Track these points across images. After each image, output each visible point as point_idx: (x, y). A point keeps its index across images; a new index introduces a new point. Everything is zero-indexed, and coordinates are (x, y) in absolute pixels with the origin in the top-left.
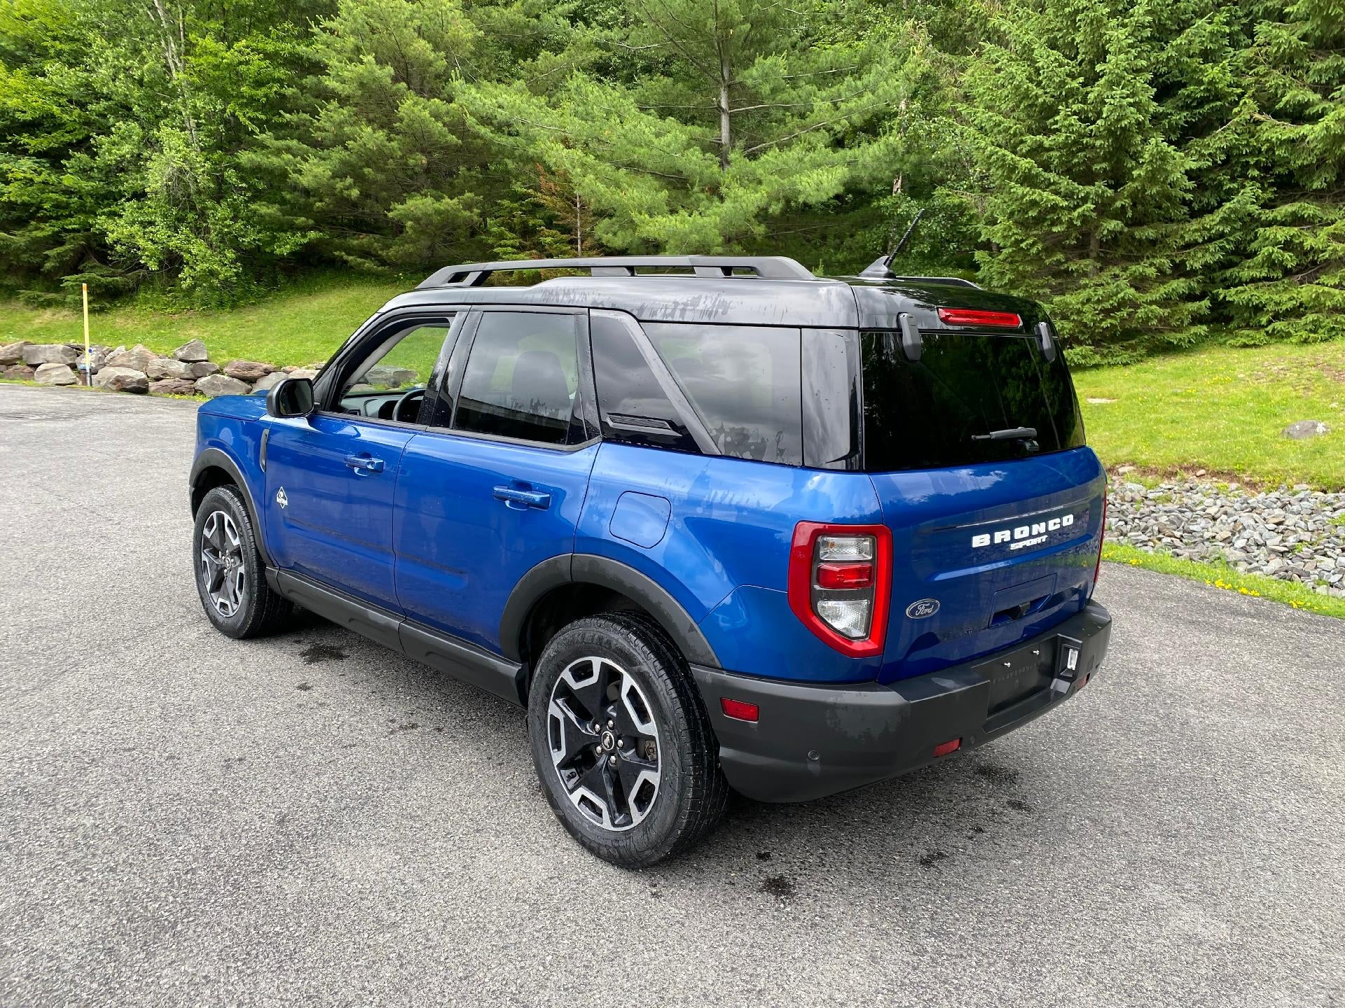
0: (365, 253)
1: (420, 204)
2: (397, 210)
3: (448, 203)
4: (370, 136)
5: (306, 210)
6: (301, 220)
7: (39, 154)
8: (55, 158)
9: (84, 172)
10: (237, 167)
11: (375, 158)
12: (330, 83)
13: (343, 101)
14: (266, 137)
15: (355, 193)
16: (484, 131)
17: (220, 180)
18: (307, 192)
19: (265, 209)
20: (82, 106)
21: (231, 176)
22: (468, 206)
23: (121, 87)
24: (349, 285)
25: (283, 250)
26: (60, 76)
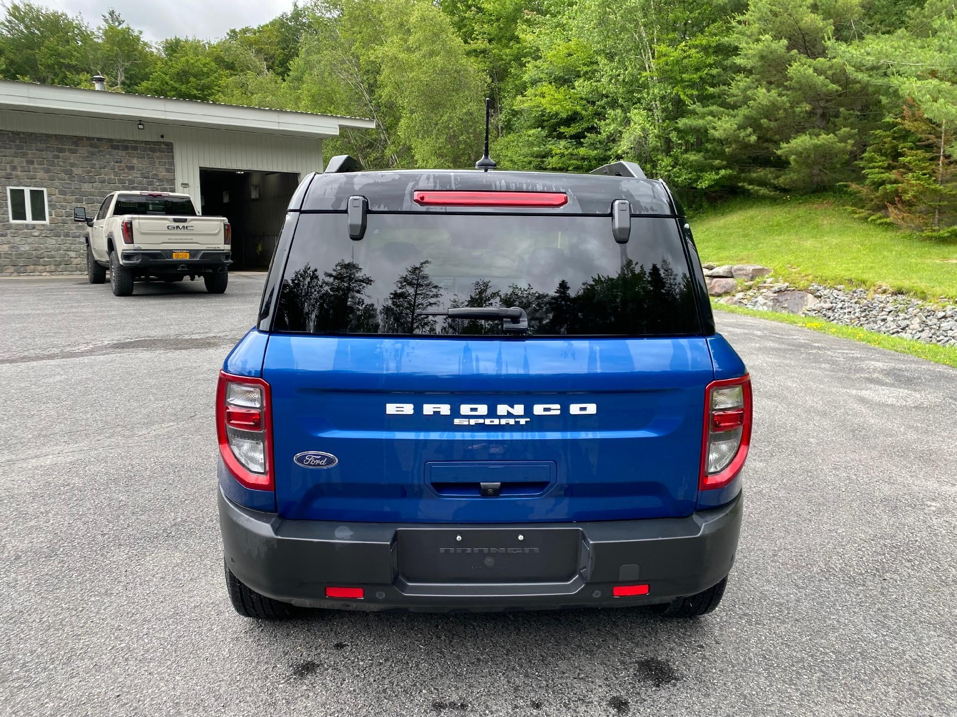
0: (762, 183)
1: (801, 142)
2: (784, 148)
3: (824, 138)
4: (763, 95)
5: (721, 155)
6: (717, 162)
7: (571, 137)
8: (578, 138)
9: (593, 146)
10: (676, 129)
11: (769, 112)
12: (738, 61)
13: (749, 72)
14: (698, 107)
15: (753, 138)
16: (862, 76)
17: (668, 141)
18: (720, 141)
19: (693, 157)
20: (593, 103)
21: (673, 136)
22: (843, 140)
23: (612, 88)
24: (751, 207)
25: (703, 184)
26: (582, 87)
